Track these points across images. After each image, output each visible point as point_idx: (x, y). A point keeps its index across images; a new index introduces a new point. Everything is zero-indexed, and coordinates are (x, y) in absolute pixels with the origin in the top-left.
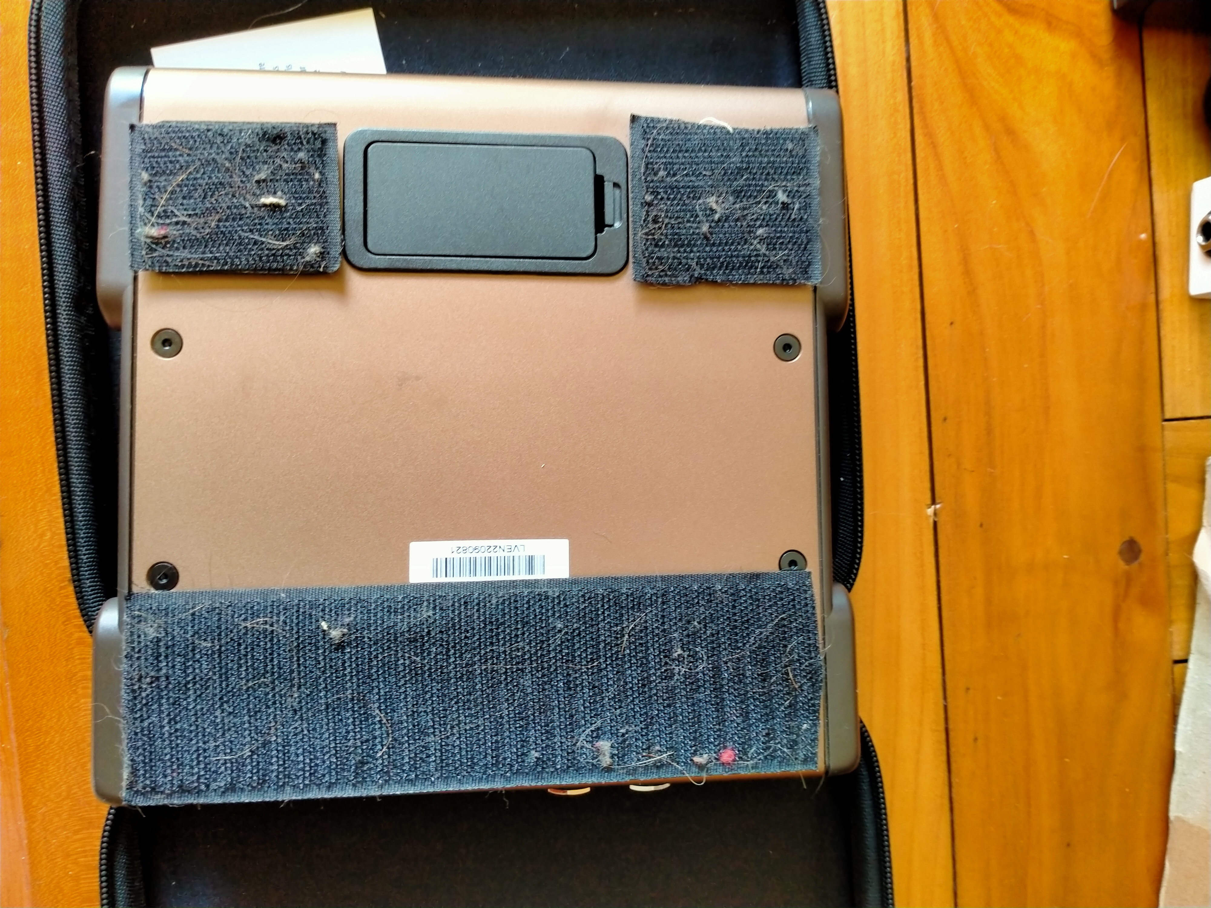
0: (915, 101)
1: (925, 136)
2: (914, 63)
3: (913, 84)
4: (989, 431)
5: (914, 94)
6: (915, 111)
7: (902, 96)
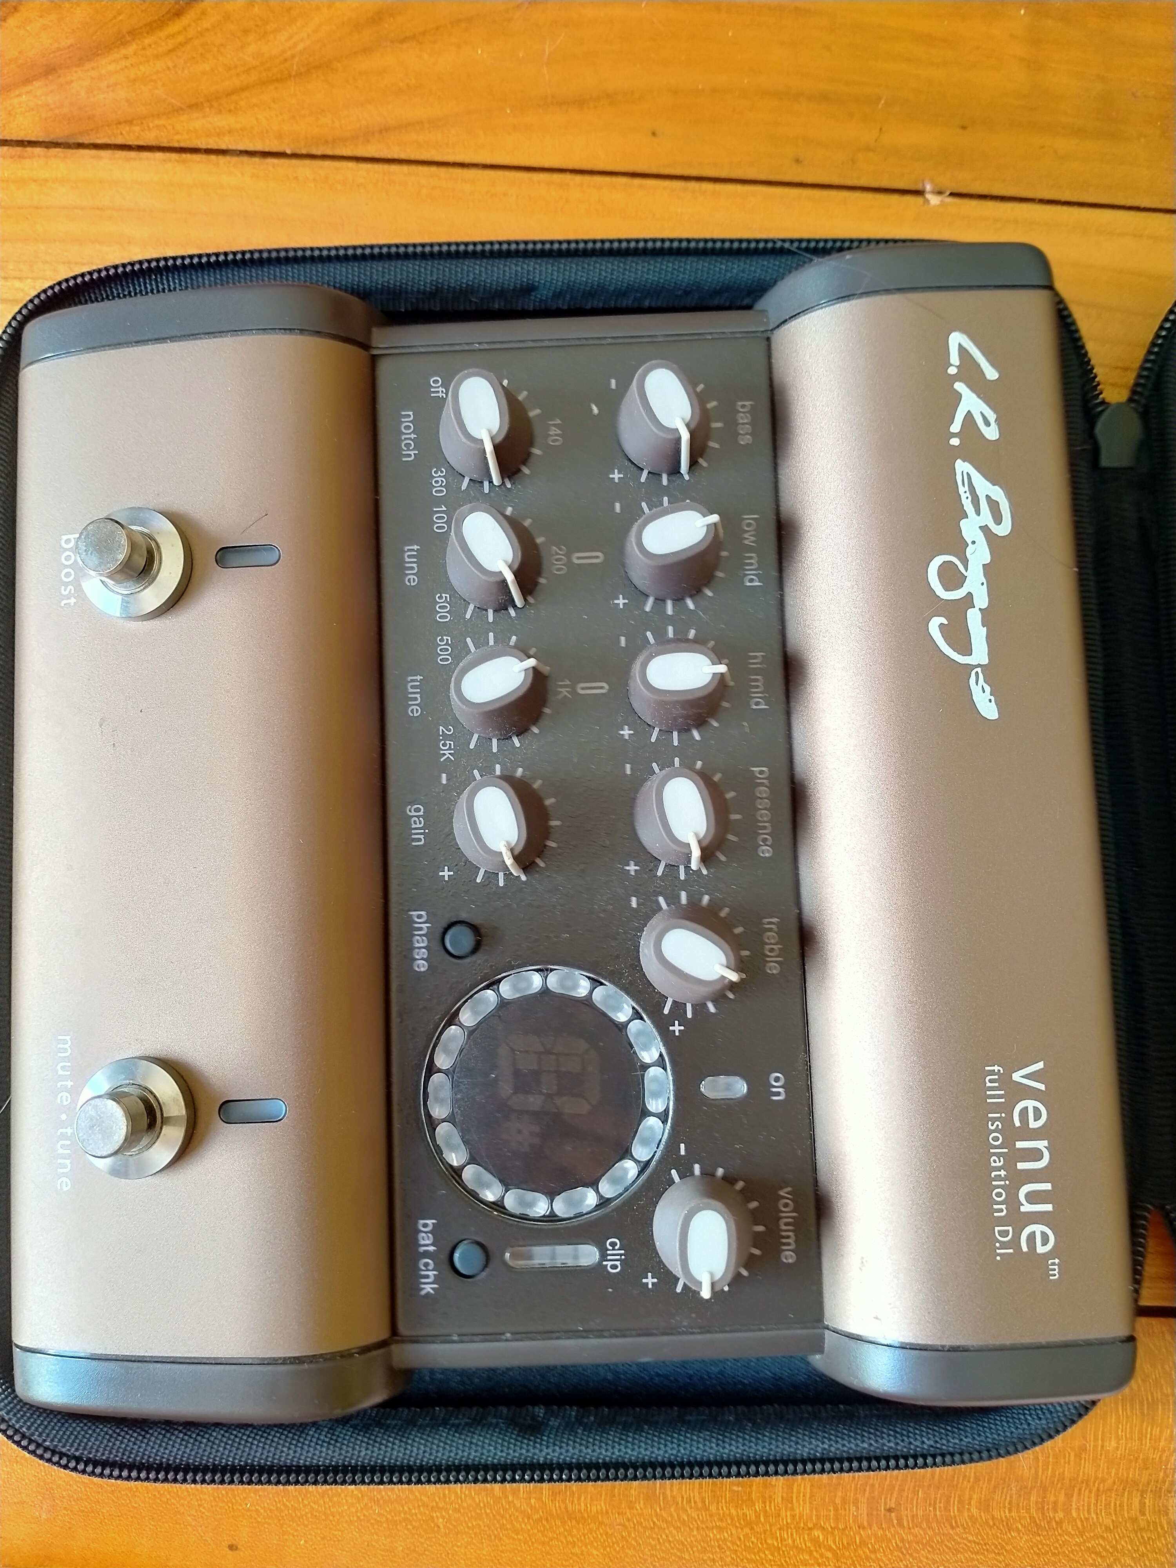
0: (314, 151)
1: (368, 141)
2: (259, 147)
3: (289, 152)
4: (824, 98)
5: (304, 151)
6: (329, 152)
7: (305, 168)
